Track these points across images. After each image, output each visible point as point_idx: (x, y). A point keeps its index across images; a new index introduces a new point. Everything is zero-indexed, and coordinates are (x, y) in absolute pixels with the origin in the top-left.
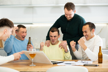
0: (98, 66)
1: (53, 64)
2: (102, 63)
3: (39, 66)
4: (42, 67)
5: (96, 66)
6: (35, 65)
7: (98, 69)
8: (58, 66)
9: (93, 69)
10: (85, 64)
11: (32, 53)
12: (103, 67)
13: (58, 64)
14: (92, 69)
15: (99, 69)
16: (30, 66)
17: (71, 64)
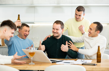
0: (96, 65)
1: (52, 63)
2: (100, 62)
3: (38, 65)
4: (40, 66)
5: (94, 65)
6: (34, 64)
7: (95, 68)
8: (57, 64)
9: (91, 68)
10: (83, 64)
11: (32, 52)
12: (101, 67)
13: (57, 63)
14: (89, 68)
15: (97, 68)
16: (30, 64)
17: (69, 63)
